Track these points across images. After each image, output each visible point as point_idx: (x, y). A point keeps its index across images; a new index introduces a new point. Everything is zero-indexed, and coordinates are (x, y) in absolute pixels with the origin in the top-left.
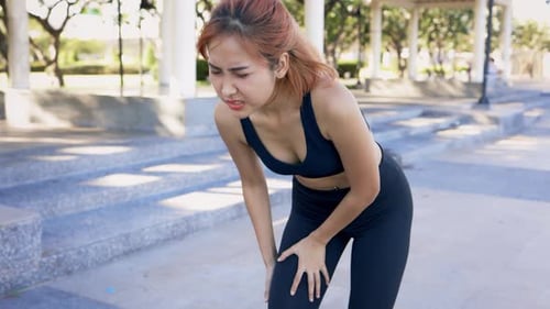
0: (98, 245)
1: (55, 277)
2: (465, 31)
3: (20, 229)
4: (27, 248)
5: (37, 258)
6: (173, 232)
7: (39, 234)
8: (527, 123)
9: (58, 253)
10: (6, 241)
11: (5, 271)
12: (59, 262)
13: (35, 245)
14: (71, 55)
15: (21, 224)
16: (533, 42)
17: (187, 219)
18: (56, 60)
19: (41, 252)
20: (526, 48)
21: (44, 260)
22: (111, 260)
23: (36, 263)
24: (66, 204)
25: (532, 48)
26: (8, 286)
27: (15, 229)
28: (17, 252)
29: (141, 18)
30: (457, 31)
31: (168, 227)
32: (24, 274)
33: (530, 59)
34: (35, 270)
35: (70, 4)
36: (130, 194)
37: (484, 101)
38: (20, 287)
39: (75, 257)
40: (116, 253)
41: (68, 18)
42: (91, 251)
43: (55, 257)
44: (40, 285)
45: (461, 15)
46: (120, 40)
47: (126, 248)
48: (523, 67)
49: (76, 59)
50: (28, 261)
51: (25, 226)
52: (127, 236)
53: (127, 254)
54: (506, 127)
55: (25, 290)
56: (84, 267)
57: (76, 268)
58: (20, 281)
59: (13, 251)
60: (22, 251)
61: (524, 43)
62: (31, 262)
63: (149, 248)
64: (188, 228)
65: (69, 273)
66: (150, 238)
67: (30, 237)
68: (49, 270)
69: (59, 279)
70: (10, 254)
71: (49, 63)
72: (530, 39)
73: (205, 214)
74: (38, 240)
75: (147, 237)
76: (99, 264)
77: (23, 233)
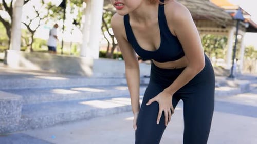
0: (49, 117)
1: (26, 130)
2: (221, 47)
3: (12, 102)
4: (14, 113)
5: (19, 118)
6: (85, 116)
7: (21, 107)
8: (251, 89)
9: (29, 118)
10: (4, 107)
11: (2, 122)
12: (29, 122)
13: (18, 111)
14: (38, 45)
15: (12, 100)
16: (252, 56)
17: (92, 111)
18: (31, 44)
19: (20, 116)
20: (249, 58)
21: (22, 120)
22: (54, 125)
23: (18, 121)
24: (34, 99)
25: (251, 58)
26: (3, 130)
27: (9, 102)
28: (9, 113)
29: (73, 29)
30: (217, 47)
31: (83, 113)
32: (12, 125)
33: (250, 64)
34: (17, 124)
35: (41, 19)
36: (65, 98)
37: (231, 77)
38: (8, 132)
39: (37, 121)
40: (57, 122)
41: (39, 25)
42: (45, 119)
43: (27, 119)
44: (19, 132)
45: (221, 39)
46: (63, 42)
47: (62, 120)
48: (247, 67)
49: (40, 47)
50: (14, 119)
51: (15, 101)
52: (63, 115)
53: (62, 123)
54: (242, 89)
55: (11, 134)
56: (40, 127)
57: (37, 126)
58: (9, 129)
59: (7, 113)
60: (12, 114)
61: (248, 56)
62: (15, 120)
63: (73, 122)
64: (92, 115)
65: (33, 128)
66: (74, 117)
67: (16, 108)
68: (24, 126)
69: (28, 131)
70: (5, 114)
71: (28, 45)
72: (251, 54)
73: (101, 109)
74: (20, 110)
75: (72, 116)
76: (48, 126)
77: (13, 104)
